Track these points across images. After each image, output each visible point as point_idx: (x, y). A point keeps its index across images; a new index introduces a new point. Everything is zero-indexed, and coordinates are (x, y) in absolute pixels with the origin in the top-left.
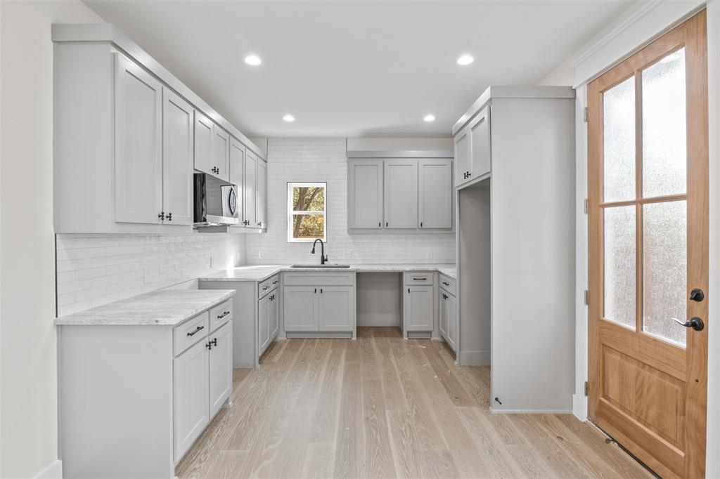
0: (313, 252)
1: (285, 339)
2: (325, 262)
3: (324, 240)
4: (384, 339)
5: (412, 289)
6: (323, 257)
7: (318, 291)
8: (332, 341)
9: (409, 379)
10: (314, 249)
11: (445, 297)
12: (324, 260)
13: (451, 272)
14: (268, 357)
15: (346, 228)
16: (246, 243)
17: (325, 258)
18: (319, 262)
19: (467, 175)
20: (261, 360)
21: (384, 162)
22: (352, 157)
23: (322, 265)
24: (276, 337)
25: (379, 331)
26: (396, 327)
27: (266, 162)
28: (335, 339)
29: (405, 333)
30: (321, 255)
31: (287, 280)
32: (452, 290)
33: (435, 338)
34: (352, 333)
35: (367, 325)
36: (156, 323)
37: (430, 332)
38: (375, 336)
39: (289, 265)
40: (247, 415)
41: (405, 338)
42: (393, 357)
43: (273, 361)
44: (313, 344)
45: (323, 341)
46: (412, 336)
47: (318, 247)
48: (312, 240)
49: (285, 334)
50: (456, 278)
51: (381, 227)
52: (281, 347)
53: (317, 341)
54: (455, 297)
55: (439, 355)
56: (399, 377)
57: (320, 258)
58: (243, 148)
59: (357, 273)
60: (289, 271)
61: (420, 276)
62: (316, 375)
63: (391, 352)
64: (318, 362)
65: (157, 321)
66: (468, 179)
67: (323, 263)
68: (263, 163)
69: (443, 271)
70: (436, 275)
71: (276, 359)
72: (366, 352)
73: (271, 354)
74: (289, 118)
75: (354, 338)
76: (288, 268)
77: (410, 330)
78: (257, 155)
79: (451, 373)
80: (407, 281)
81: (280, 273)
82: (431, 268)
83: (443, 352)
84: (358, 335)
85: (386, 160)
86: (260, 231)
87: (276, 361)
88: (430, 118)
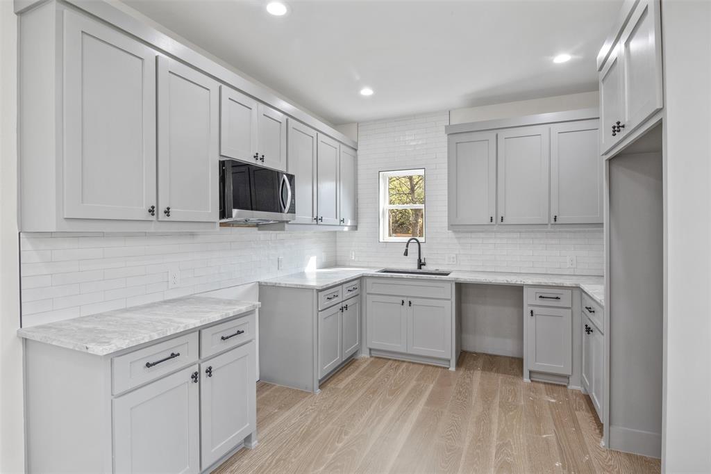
0: (406, 254)
1: (369, 356)
2: (422, 267)
3: (421, 240)
4: (494, 375)
5: (536, 310)
6: (420, 260)
7: (406, 303)
8: (423, 367)
9: (509, 459)
10: (407, 250)
11: (588, 330)
12: (421, 264)
13: (597, 291)
14: (336, 380)
15: (446, 225)
16: (336, 242)
17: (423, 261)
18: (414, 267)
19: (617, 128)
20: (323, 384)
21: (497, 136)
22: (453, 132)
23: (421, 271)
24: (355, 353)
25: (492, 362)
26: (518, 358)
27: (356, 150)
28: (428, 365)
29: (526, 373)
30: (418, 258)
31: (370, 287)
32: (600, 321)
33: (574, 386)
34: (449, 361)
35: (478, 351)
36: (85, 350)
37: (567, 377)
38: (483, 369)
39: (374, 268)
40: (263, 466)
41: (526, 380)
42: (498, 408)
43: (338, 387)
44: (397, 368)
45: (412, 366)
46: (536, 378)
47: (413, 248)
48: (406, 239)
49: (368, 350)
50: (603, 304)
51: (494, 222)
52: (358, 367)
53: (404, 365)
54: (603, 334)
55: (575, 421)
56: (494, 451)
57: (417, 262)
58: (314, 133)
59: (456, 283)
60: (372, 277)
61: (551, 295)
62: (378, 418)
63: (497, 401)
64: (391, 398)
65: (87, 348)
66: (620, 136)
67: (420, 268)
68: (351, 151)
69: (586, 288)
70: (576, 293)
71: (342, 385)
72: (460, 392)
73: (341, 376)
74: (367, 92)
75: (453, 369)
76: (372, 272)
77: (532, 369)
78: (339, 141)
79: (589, 462)
80: (529, 298)
81: (361, 278)
82: (568, 282)
83: (583, 415)
84: (459, 364)
85: (501, 133)
86: (346, 229)
87: (342, 387)
88: (562, 58)
